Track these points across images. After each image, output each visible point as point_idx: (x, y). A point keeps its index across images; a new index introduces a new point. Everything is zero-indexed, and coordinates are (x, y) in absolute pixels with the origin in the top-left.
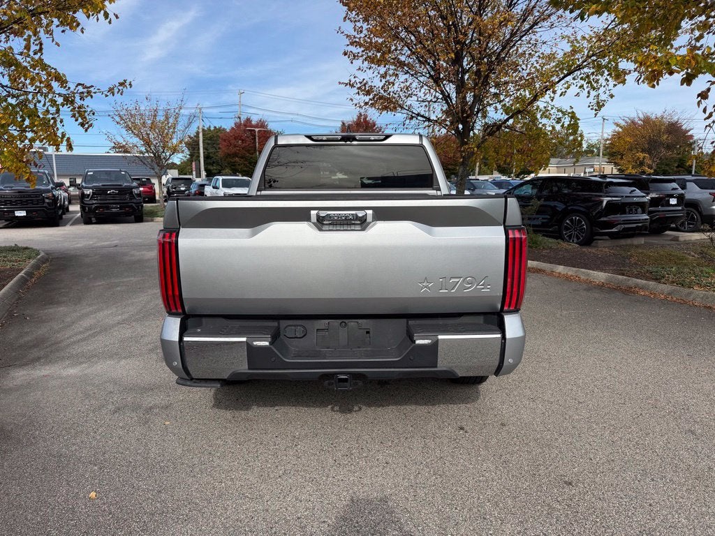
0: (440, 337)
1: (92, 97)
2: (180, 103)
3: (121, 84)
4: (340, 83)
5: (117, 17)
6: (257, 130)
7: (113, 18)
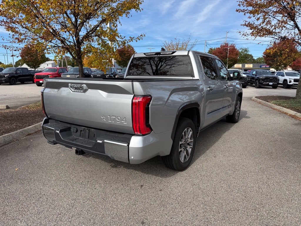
0: (105, 141)
1: (133, 41)
2: (188, 39)
3: (141, 36)
4: (241, 25)
5: (143, 10)
6: (229, 48)
7: (142, 10)
